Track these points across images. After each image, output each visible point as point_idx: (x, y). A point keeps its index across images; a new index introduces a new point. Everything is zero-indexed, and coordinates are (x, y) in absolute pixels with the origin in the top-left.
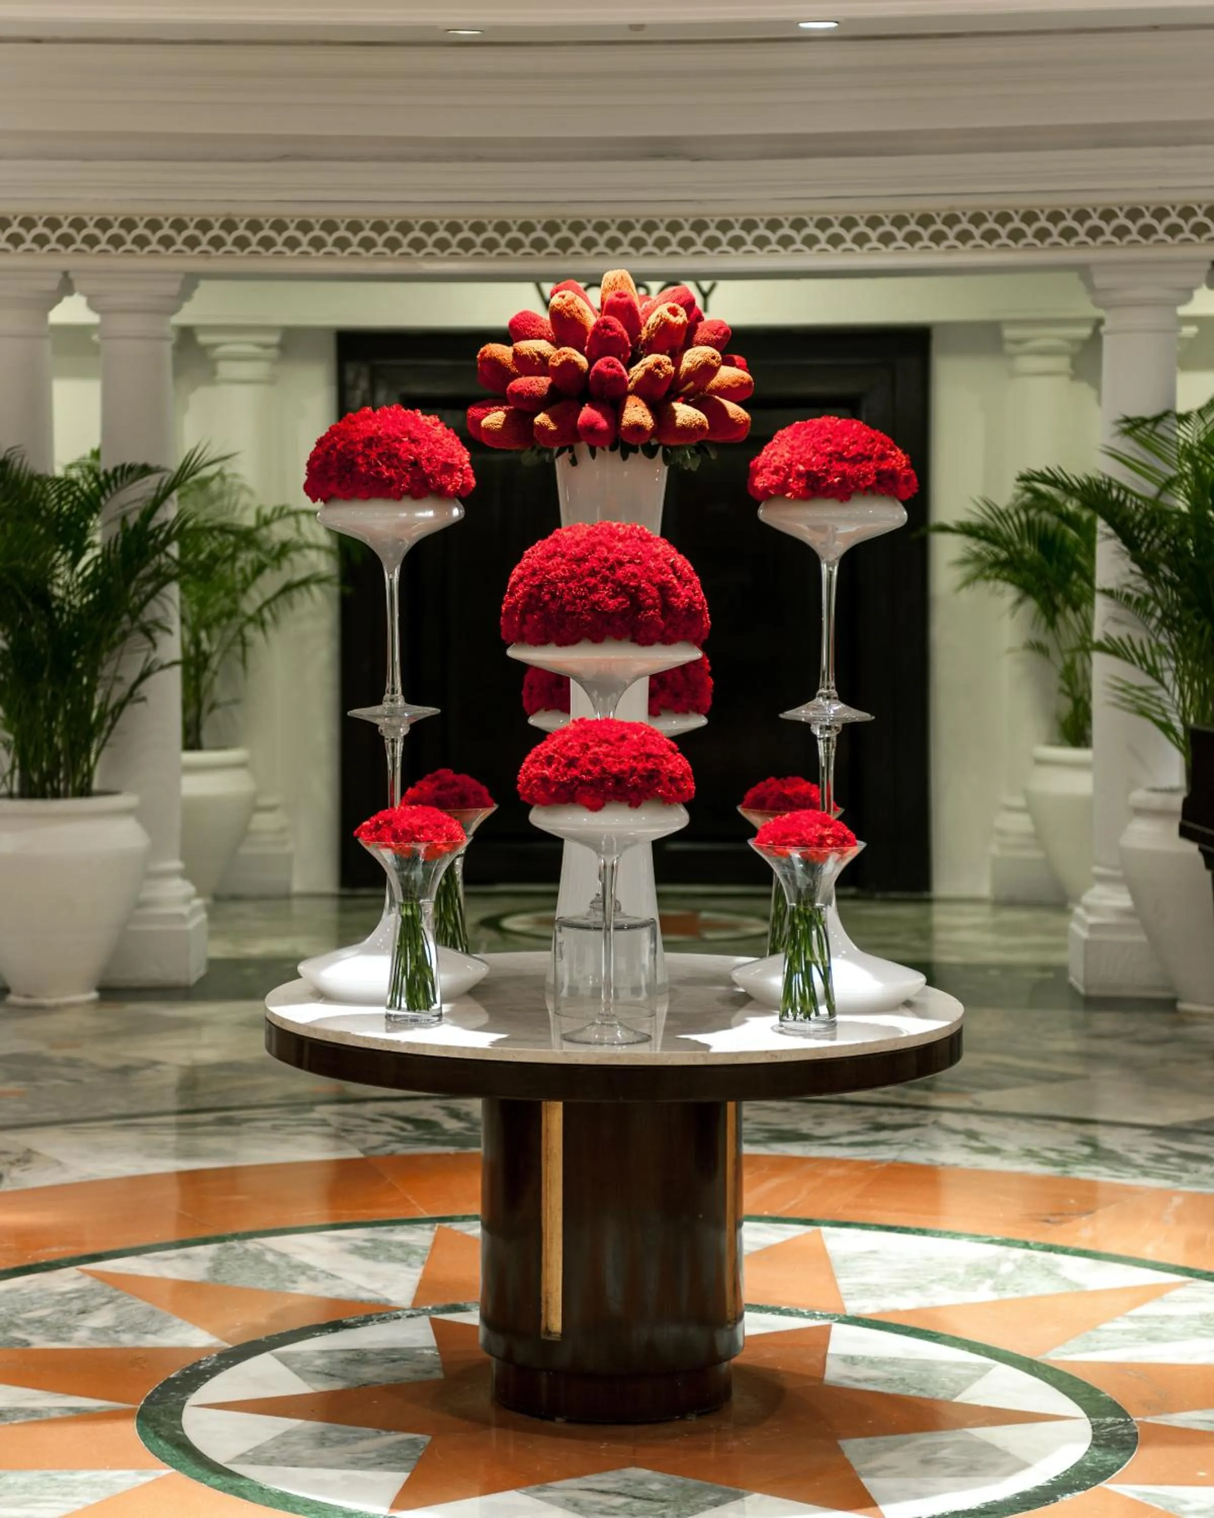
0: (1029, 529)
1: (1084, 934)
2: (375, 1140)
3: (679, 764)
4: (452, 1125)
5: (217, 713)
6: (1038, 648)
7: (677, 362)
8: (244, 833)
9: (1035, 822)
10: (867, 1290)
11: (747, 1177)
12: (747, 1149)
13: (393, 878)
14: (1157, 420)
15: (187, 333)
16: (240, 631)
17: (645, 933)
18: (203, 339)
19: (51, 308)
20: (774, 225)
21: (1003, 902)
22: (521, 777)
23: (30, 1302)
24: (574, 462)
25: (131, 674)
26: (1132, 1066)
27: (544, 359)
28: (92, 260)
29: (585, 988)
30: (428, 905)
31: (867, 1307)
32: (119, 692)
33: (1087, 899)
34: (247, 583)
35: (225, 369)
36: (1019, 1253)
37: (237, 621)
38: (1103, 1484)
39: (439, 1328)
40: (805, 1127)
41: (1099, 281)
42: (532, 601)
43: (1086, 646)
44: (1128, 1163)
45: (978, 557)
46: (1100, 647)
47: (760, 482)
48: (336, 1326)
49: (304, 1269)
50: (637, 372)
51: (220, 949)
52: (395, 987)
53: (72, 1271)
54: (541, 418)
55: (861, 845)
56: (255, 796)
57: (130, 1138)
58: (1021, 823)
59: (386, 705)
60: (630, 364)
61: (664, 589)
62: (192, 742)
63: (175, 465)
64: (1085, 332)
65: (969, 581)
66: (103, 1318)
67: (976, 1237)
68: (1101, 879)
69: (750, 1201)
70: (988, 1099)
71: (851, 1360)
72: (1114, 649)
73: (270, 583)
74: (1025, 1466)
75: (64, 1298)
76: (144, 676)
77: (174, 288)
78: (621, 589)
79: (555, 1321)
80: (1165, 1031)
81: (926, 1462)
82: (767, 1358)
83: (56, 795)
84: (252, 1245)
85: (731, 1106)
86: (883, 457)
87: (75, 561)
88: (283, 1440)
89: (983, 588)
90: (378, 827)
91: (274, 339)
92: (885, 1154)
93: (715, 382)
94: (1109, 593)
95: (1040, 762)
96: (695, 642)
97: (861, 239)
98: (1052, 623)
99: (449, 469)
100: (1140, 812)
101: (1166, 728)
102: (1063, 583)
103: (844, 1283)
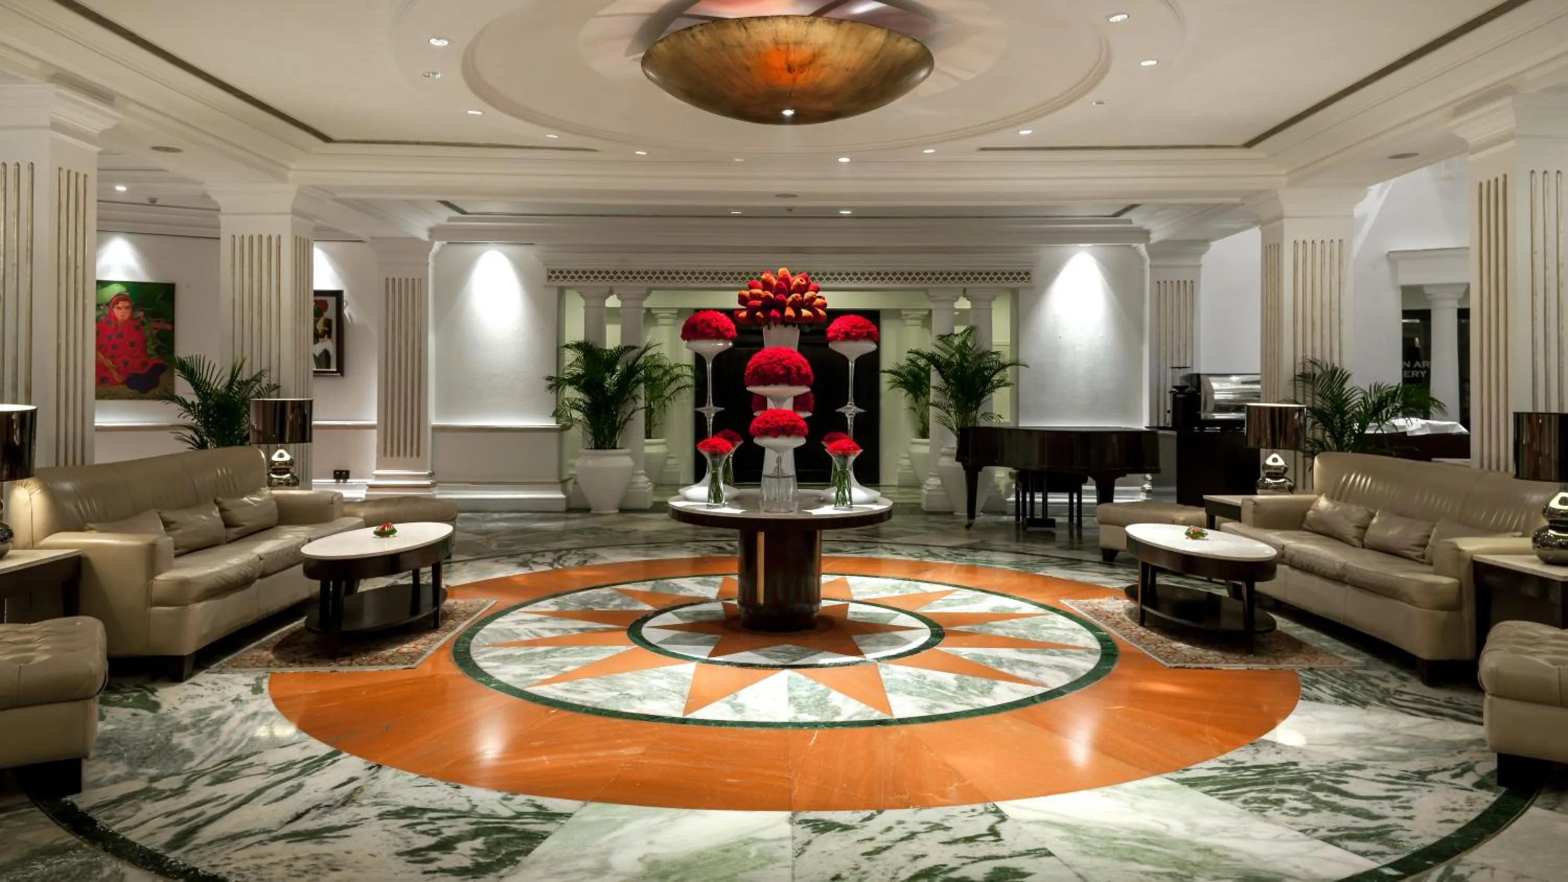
0: (910, 372)
1: (926, 493)
2: (705, 552)
3: (804, 424)
4: (729, 548)
5: (656, 428)
6: (913, 409)
7: (803, 296)
8: (665, 465)
9: (912, 462)
10: (860, 593)
11: (823, 563)
12: (823, 555)
13: (709, 461)
14: (949, 336)
15: (649, 310)
16: (664, 402)
17: (791, 479)
18: (654, 312)
19: (606, 298)
20: (832, 274)
21: (900, 486)
22: (751, 428)
23: (594, 597)
24: (769, 328)
25: (629, 411)
26: (941, 530)
27: (759, 295)
28: (619, 284)
29: (771, 498)
30: (721, 469)
31: (860, 598)
32: (625, 417)
33: (927, 482)
34: (667, 386)
35: (661, 321)
36: (907, 582)
37: (663, 399)
38: (936, 648)
39: (725, 605)
40: (840, 548)
41: (931, 294)
42: (755, 371)
43: (928, 404)
44: (940, 557)
45: (894, 381)
46: (932, 404)
47: (829, 335)
48: (692, 604)
49: (682, 588)
50: (790, 299)
51: (657, 499)
52: (709, 496)
53: (607, 589)
54: (758, 314)
55: (861, 451)
56: (668, 453)
57: (628, 551)
58: (906, 462)
59: (707, 407)
60: (788, 296)
61: (799, 368)
62: (648, 435)
63: (643, 346)
64: (926, 313)
65: (892, 388)
66: (617, 602)
67: (894, 578)
68: (932, 476)
69: (823, 569)
70: (898, 540)
71: (855, 613)
72: (936, 405)
73: (674, 386)
74: (909, 642)
75: (605, 596)
76: (633, 412)
77: (644, 292)
78: (784, 367)
79: (761, 600)
80: (950, 520)
81: (879, 642)
82: (828, 613)
83: (605, 448)
84: (665, 581)
85: (818, 532)
86: (869, 327)
87: (611, 376)
88: (674, 637)
89: (896, 390)
90: (704, 444)
91: (675, 312)
92: (866, 555)
93: (815, 303)
94: (934, 387)
95: (913, 443)
96: (808, 385)
97: (859, 279)
98: (916, 401)
99: (728, 330)
100: (943, 455)
101: (952, 429)
102: (920, 390)
103: (853, 591)
